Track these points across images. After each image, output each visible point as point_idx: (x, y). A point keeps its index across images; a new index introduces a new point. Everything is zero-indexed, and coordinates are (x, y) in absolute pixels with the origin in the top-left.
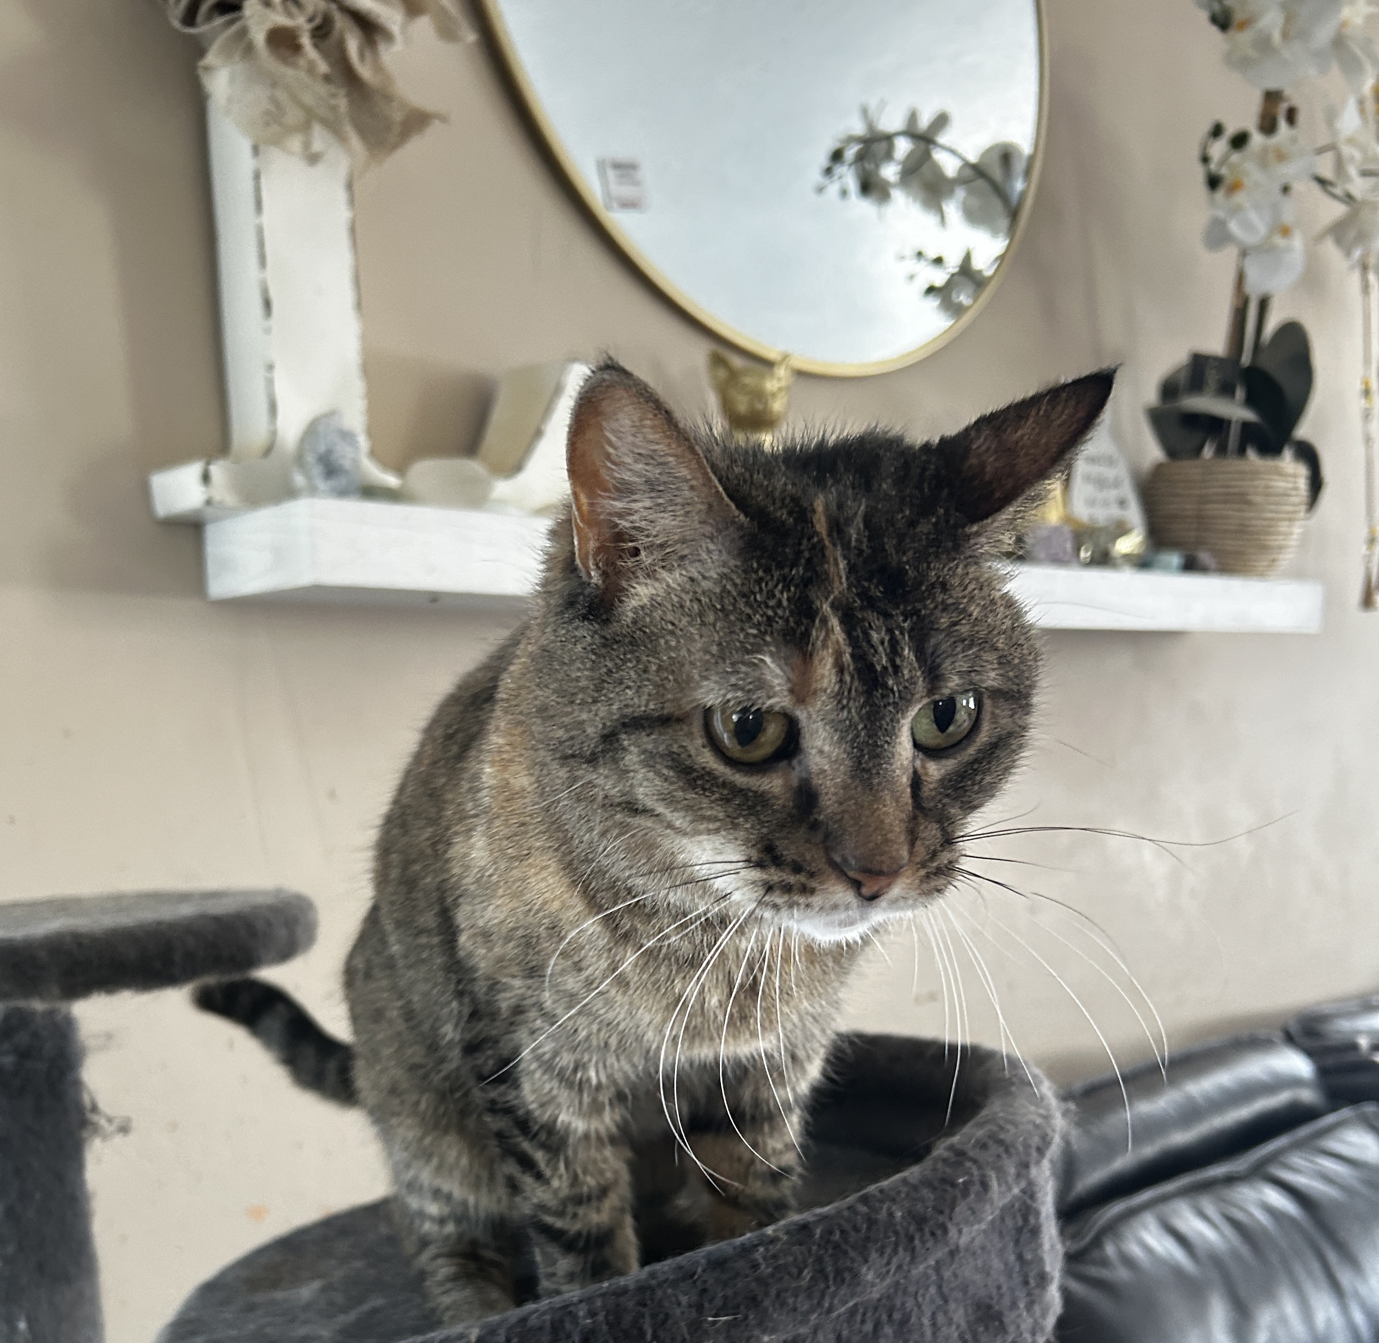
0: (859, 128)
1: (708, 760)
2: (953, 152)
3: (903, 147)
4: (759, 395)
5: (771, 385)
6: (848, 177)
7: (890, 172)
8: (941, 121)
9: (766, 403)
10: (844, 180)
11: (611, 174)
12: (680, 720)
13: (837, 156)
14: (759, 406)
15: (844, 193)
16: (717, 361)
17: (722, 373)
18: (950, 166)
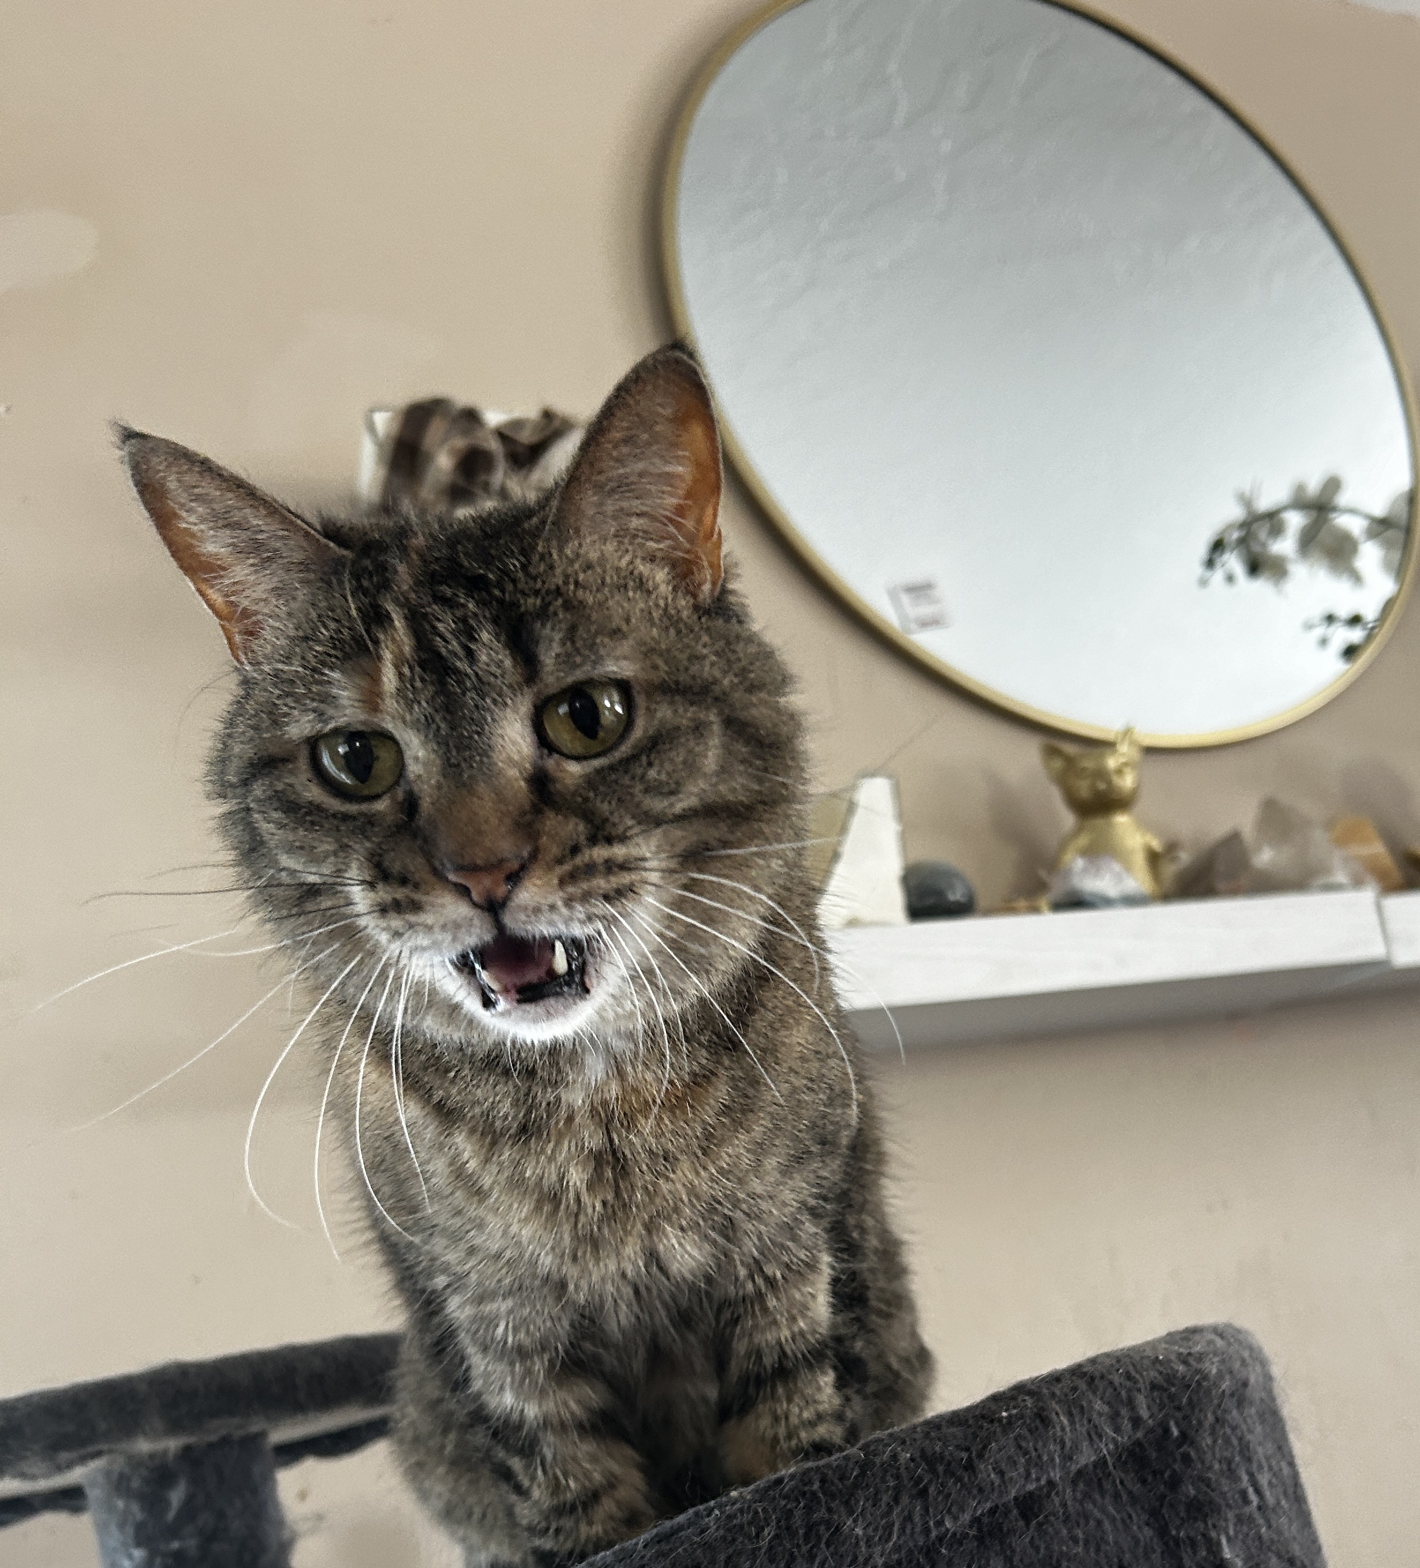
0: (1235, 513)
1: (314, 793)
2: (1352, 511)
3: (1295, 521)
4: (1101, 774)
5: (1112, 763)
6: (1233, 562)
7: (1285, 546)
8: (1333, 485)
9: (1109, 783)
10: (1227, 566)
11: (905, 599)
12: (285, 760)
13: (1218, 546)
14: (1102, 786)
15: (1230, 579)
16: (1051, 752)
17: (1058, 764)
18: (1353, 525)
